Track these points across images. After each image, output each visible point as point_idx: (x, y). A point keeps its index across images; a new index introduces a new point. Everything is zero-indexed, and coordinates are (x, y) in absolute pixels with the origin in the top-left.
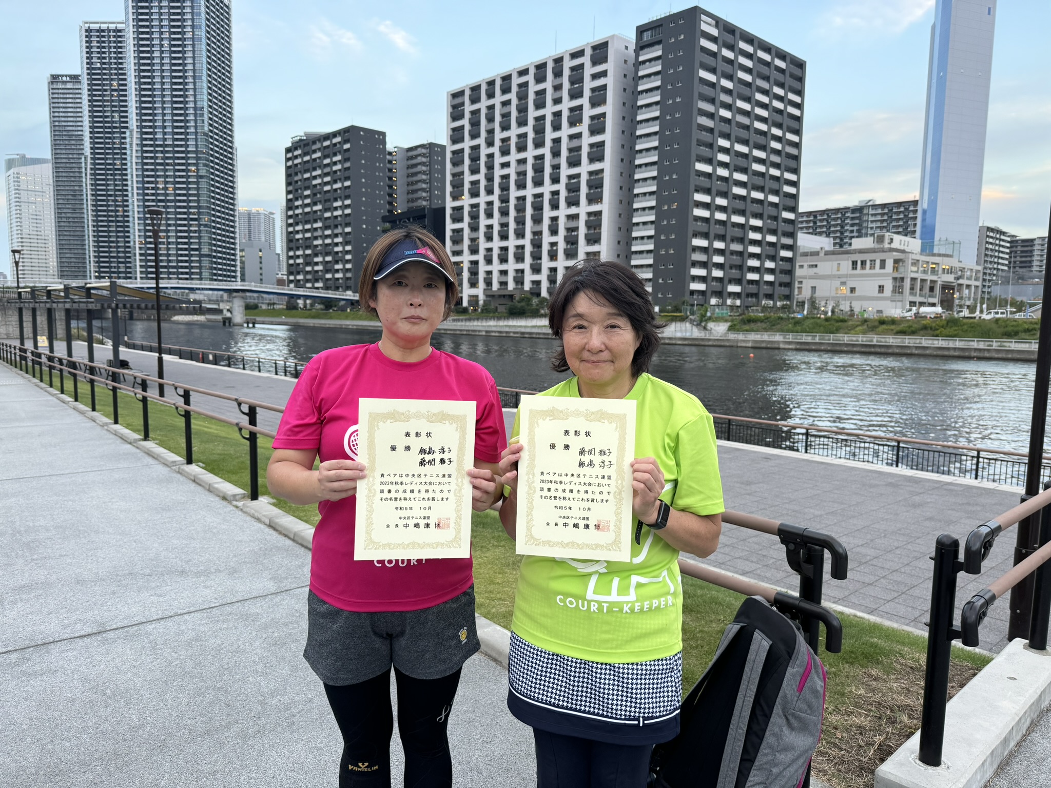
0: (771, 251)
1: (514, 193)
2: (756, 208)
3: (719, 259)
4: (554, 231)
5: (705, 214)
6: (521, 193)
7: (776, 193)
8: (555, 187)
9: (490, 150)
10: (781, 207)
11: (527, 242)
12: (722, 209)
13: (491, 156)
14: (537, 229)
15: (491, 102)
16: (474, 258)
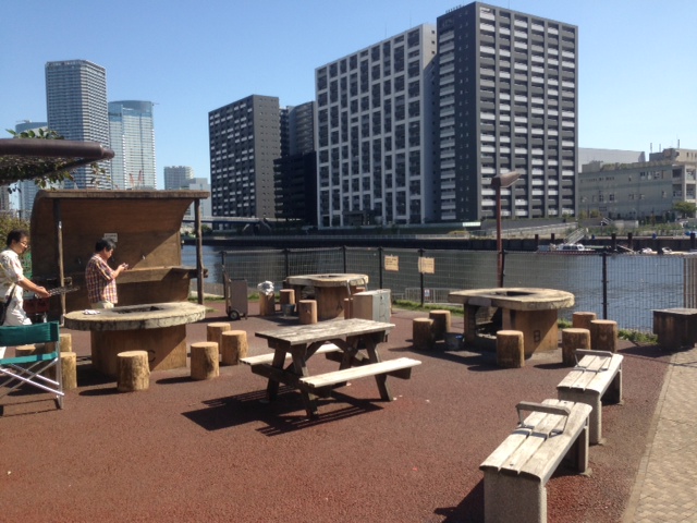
0: (553, 172)
1: (361, 140)
2: (538, 142)
4: (389, 166)
5: (491, 150)
6: (366, 139)
7: (555, 128)
8: (388, 135)
9: (344, 110)
10: (560, 138)
11: (371, 175)
12: (506, 145)
13: (345, 114)
14: (378, 165)
15: (344, 75)
16: (336, 187)
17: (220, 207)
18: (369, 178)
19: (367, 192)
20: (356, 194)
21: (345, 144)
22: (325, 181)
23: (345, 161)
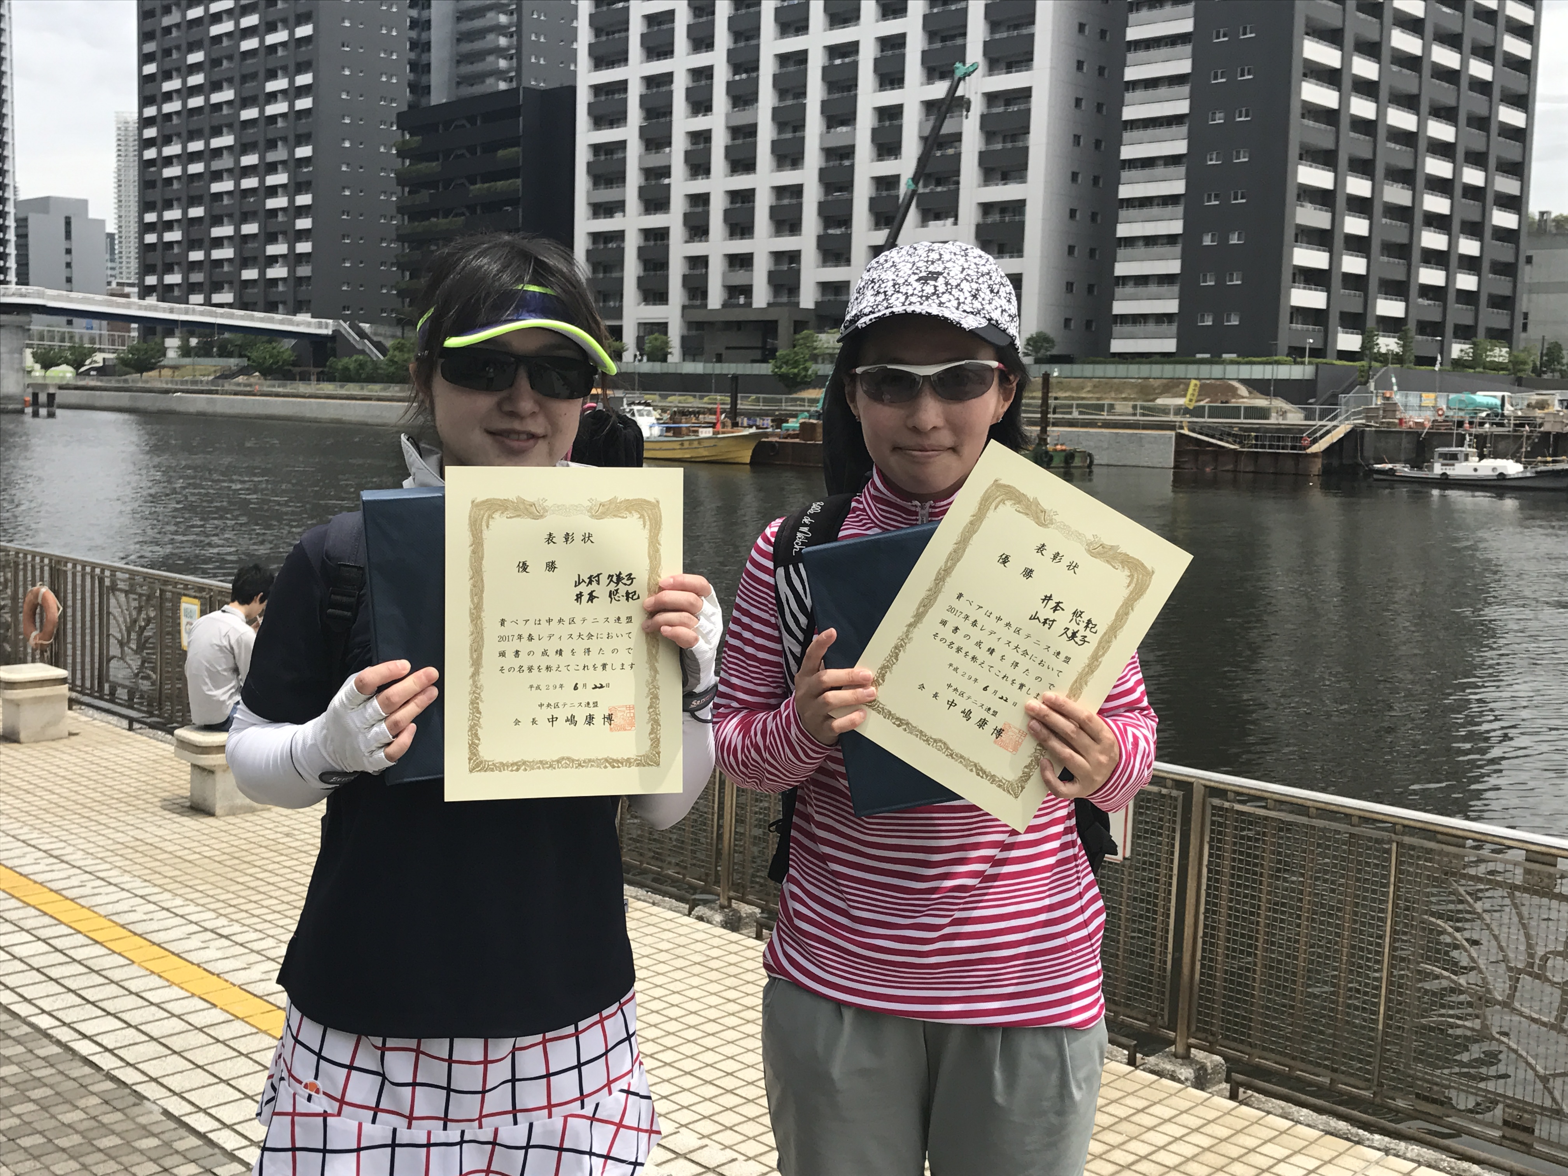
0: (1470, 210)
1: (771, 45)
2: (1444, 93)
3: (1356, 226)
4: (888, 146)
5: (1326, 97)
7: (1486, 53)
8: (892, 27)
10: (1496, 93)
11: (808, 176)
12: (1366, 88)
14: (838, 140)
16: (655, 221)
17: (173, 279)
18: (797, 191)
19: (787, 243)
20: (740, 246)
21: (702, 60)
22: (607, 195)
23: (700, 123)
